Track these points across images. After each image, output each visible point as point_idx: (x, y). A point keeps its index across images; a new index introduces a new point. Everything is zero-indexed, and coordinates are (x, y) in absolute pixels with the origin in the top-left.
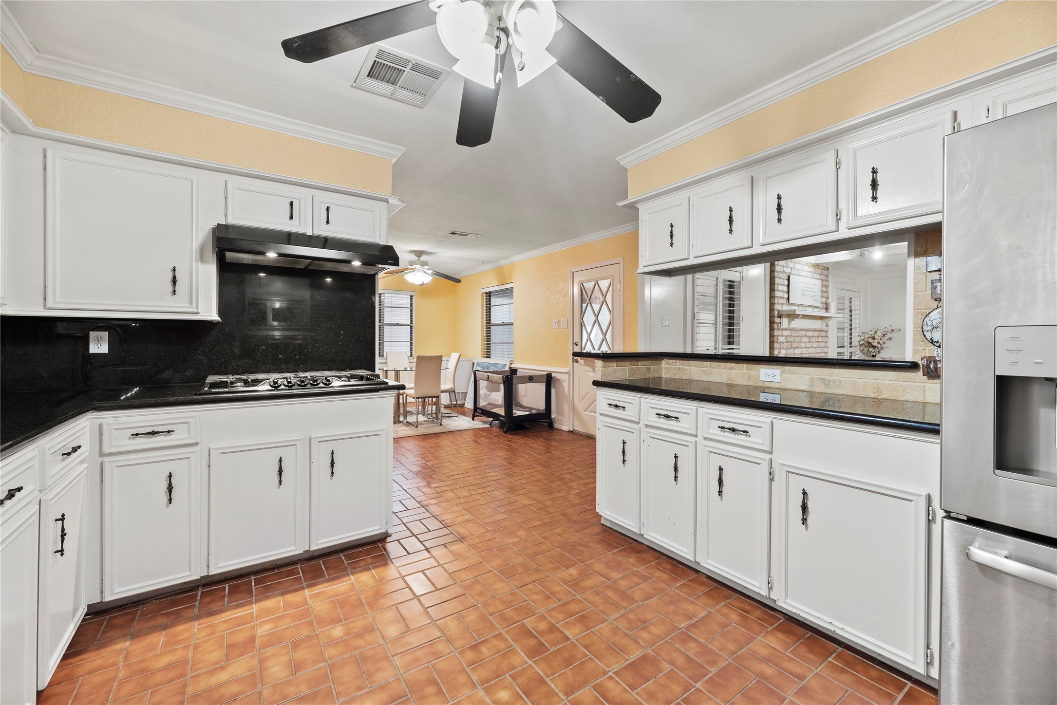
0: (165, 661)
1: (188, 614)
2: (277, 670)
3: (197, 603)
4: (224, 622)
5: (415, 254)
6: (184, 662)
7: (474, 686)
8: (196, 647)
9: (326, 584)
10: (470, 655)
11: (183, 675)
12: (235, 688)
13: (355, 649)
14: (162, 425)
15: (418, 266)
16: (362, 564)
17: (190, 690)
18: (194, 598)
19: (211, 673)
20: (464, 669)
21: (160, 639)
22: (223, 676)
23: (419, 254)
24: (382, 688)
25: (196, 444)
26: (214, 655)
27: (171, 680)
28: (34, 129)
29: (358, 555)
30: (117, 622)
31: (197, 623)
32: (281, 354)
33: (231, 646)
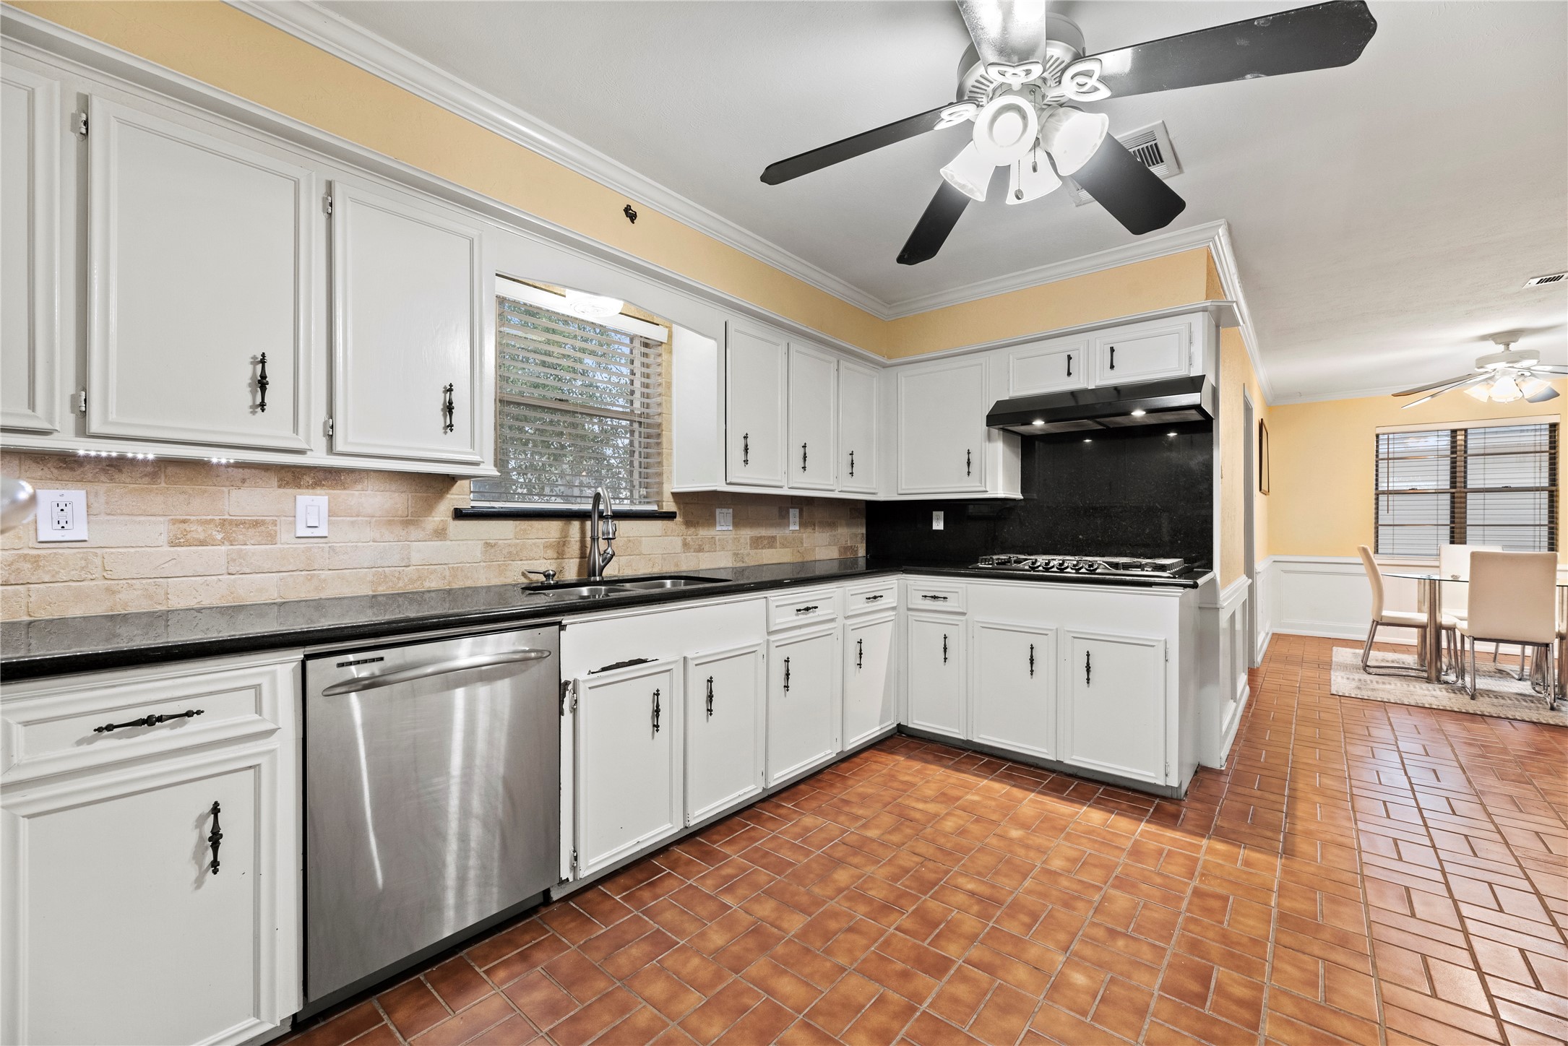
0: (906, 778)
1: (945, 762)
2: (949, 825)
3: (957, 759)
4: (958, 779)
5: (1494, 340)
6: (913, 785)
7: (1066, 949)
8: (927, 782)
9: (1055, 800)
10: (1100, 933)
11: (905, 791)
12: (918, 816)
13: (1011, 852)
14: (941, 591)
15: (1501, 366)
16: (1112, 805)
17: (899, 800)
18: (960, 754)
19: (918, 800)
20: (1074, 935)
21: (917, 765)
22: (921, 806)
23: (1507, 337)
24: (993, 886)
25: (964, 614)
26: (929, 791)
27: (898, 790)
28: (889, 362)
29: (1119, 796)
30: (912, 745)
31: (943, 769)
32: (1081, 534)
33: (944, 794)
